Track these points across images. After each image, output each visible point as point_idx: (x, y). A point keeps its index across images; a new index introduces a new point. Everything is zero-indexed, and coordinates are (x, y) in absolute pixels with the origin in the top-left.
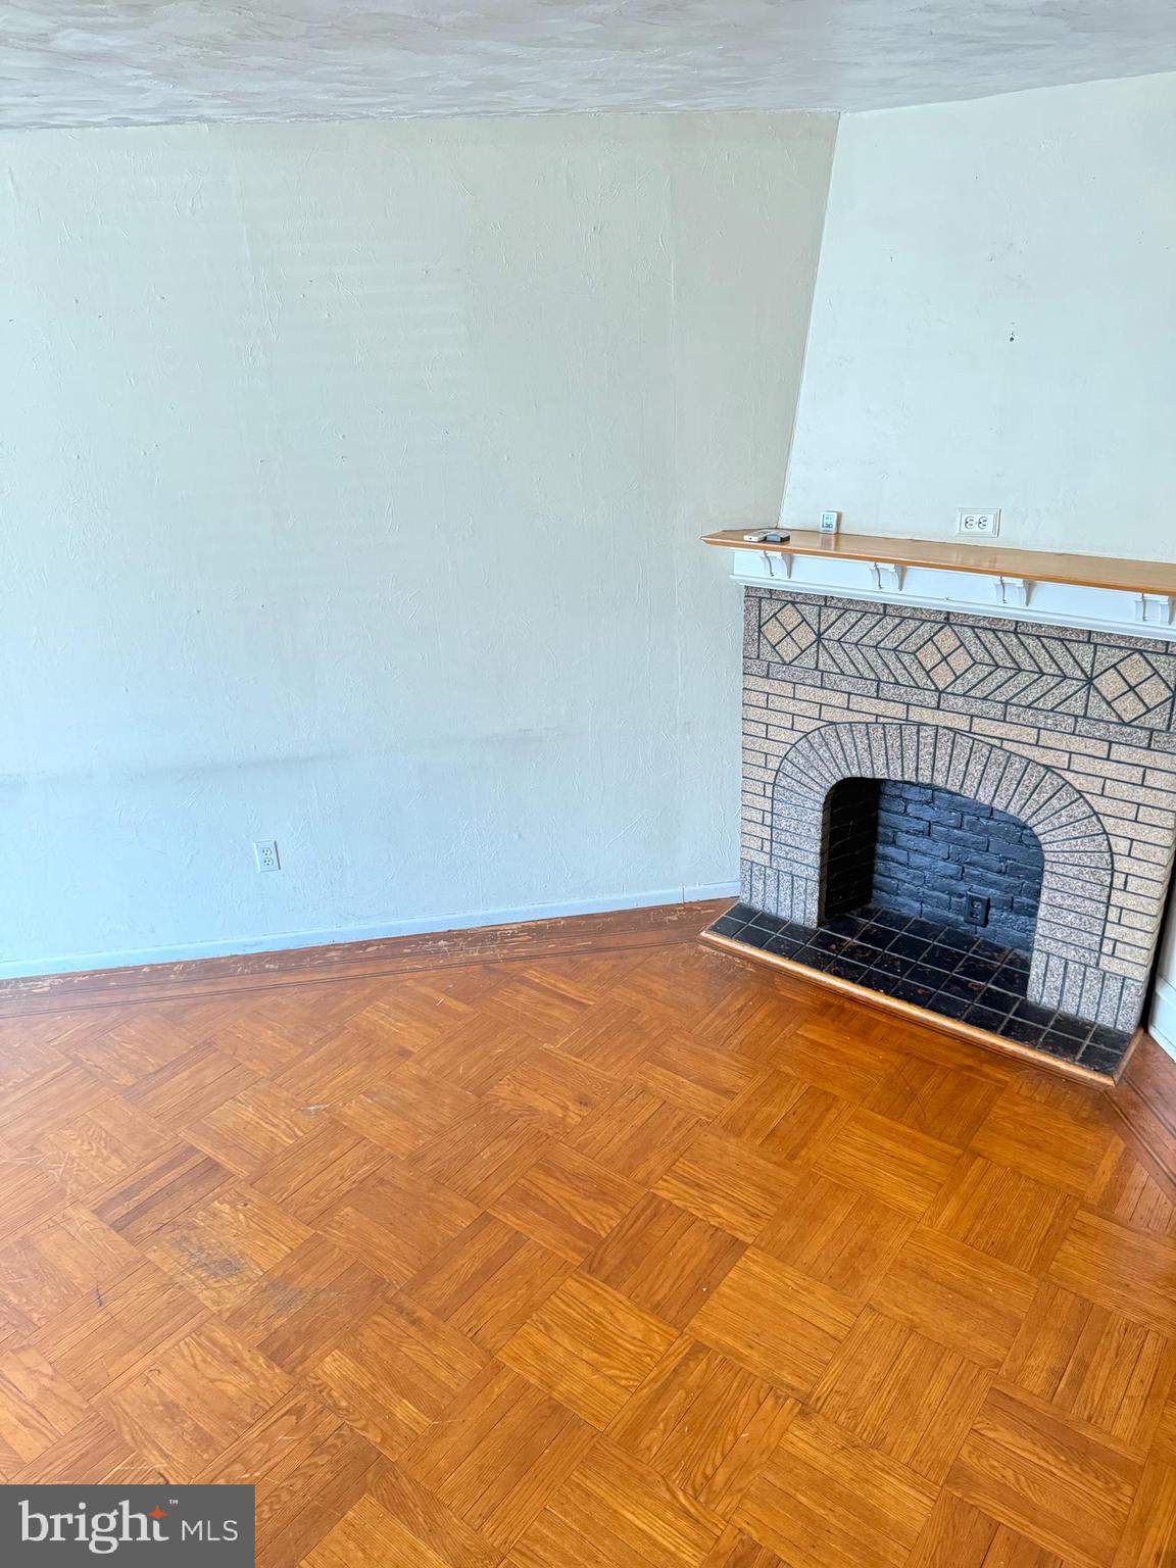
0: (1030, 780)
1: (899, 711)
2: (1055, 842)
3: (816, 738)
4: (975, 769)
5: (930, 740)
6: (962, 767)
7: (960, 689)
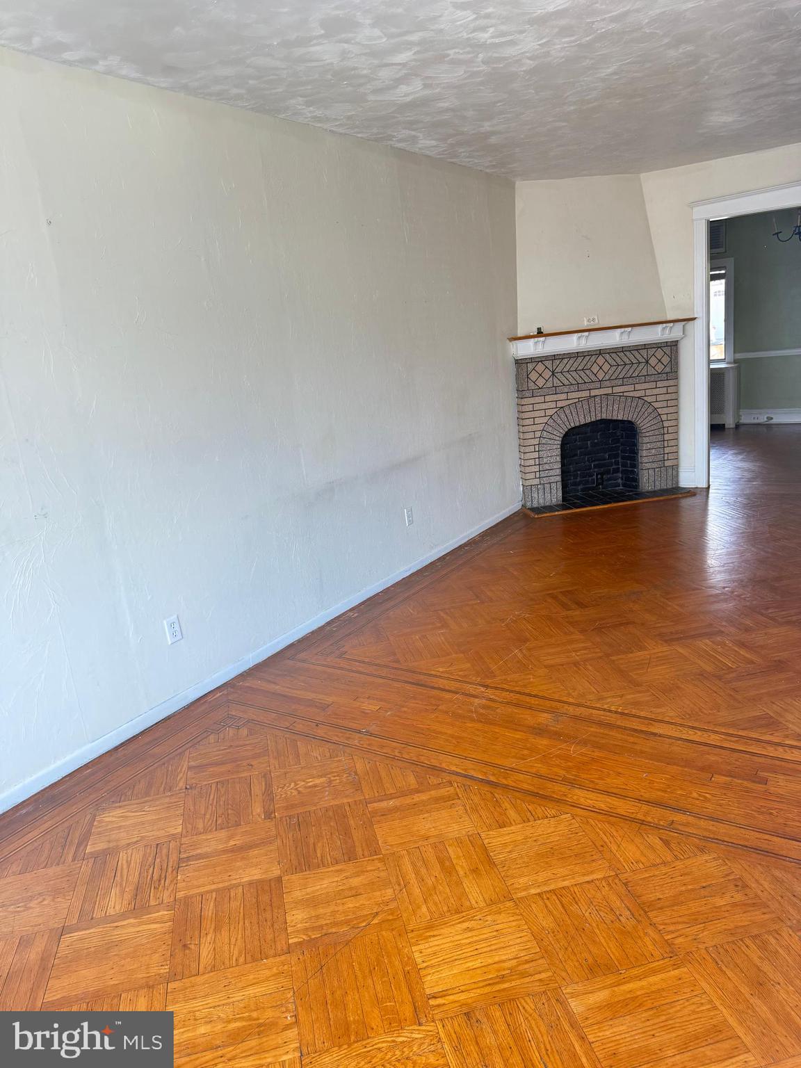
0: (634, 404)
1: (586, 394)
2: (644, 424)
3: (555, 417)
4: (616, 407)
5: (599, 401)
6: (611, 408)
7: (607, 378)
